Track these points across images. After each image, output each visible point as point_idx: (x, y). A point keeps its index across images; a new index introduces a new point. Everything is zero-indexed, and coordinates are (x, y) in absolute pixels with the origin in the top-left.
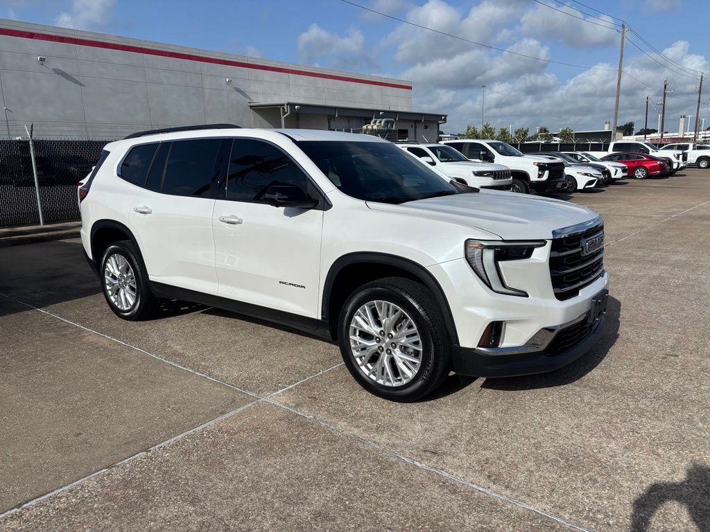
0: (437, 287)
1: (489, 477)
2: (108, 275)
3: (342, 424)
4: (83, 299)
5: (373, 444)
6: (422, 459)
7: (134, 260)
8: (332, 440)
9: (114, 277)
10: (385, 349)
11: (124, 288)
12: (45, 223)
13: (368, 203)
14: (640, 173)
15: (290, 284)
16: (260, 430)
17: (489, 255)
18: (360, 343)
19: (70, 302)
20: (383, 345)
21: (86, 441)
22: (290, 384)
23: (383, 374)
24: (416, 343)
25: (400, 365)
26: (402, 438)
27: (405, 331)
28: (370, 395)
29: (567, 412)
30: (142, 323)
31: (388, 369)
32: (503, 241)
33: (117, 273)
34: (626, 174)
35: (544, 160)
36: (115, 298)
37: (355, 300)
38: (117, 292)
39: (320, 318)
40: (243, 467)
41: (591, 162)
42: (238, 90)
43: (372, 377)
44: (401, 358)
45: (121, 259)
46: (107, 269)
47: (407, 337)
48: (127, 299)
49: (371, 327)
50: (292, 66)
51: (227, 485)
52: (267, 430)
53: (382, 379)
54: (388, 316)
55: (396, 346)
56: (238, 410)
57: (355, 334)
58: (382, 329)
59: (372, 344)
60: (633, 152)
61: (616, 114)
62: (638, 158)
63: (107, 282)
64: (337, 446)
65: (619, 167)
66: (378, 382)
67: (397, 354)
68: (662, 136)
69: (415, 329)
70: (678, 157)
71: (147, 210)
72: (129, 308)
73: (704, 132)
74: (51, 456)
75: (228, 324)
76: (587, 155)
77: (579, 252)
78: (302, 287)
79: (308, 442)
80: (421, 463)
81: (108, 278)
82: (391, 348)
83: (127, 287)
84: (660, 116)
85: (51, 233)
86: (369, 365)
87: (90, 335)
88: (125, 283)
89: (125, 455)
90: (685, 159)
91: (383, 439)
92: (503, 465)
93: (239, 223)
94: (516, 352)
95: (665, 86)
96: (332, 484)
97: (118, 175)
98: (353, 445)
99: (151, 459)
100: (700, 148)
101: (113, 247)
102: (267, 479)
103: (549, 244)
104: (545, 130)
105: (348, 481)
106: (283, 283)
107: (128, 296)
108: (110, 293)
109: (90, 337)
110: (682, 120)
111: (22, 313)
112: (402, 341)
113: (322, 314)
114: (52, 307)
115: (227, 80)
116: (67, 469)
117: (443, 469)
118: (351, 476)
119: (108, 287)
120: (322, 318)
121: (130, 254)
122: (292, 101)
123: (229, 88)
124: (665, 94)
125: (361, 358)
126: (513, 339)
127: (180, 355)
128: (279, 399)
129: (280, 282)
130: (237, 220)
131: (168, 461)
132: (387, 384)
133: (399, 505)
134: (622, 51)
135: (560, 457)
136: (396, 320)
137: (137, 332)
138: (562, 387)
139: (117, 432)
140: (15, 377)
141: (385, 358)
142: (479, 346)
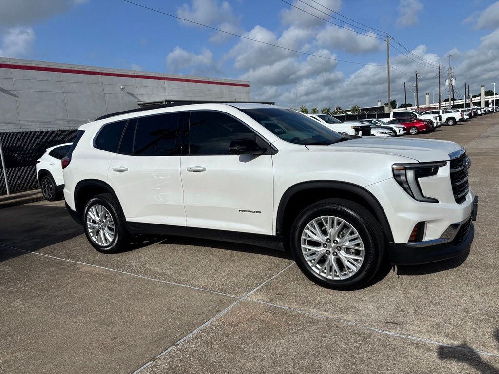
0: (375, 201)
1: (447, 336)
2: (90, 221)
3: (313, 310)
4: (64, 242)
5: (345, 322)
6: (389, 329)
7: (112, 207)
8: (313, 322)
9: (94, 222)
10: (332, 252)
11: (103, 229)
12: (11, 193)
13: (307, 146)
14: (413, 131)
15: (248, 211)
16: (255, 321)
17: (410, 174)
18: (309, 250)
19: (55, 245)
20: (331, 250)
21: (122, 343)
22: (256, 286)
23: (331, 271)
24: (358, 245)
25: (346, 263)
26: (363, 315)
27: (348, 237)
28: (321, 288)
29: (471, 285)
30: (119, 254)
31: (335, 267)
32: (419, 163)
33: (97, 219)
34: (406, 132)
35: (358, 124)
36: (95, 238)
37: (304, 217)
38: (98, 233)
39: (274, 234)
40: (257, 349)
41: (382, 125)
42: (129, 94)
43: (322, 274)
44: (346, 258)
45: (101, 208)
46: (88, 217)
47: (350, 241)
48: (107, 237)
49: (319, 236)
50: (166, 75)
51: (253, 363)
52: (259, 319)
53: (331, 275)
54: (333, 227)
55: (341, 248)
56: (229, 308)
57: (305, 244)
58: (328, 237)
59: (321, 250)
60: (406, 117)
61: (389, 94)
62: (411, 121)
63: (89, 227)
64: (320, 325)
65: (401, 127)
66: (328, 277)
67: (342, 255)
68: (418, 107)
69: (357, 234)
70: (436, 119)
71: (124, 169)
72: (109, 244)
73: (444, 103)
74: (102, 357)
75: (185, 250)
76: (379, 121)
77: (463, 170)
78: (258, 212)
79: (296, 326)
80: (390, 332)
81: (89, 223)
82: (336, 251)
83: (106, 228)
84: (415, 94)
85: (17, 200)
86: (318, 266)
87: (84, 266)
88: (105, 226)
89: (160, 350)
90: (440, 119)
91: (350, 317)
92: (451, 326)
93: (204, 170)
94: (434, 244)
95: (416, 74)
96: (334, 354)
97: (94, 146)
98: (330, 325)
99: (183, 351)
100: (446, 112)
101: (94, 199)
102: (281, 356)
103: (449, 163)
104: (340, 109)
105: (344, 350)
106: (242, 211)
107: (107, 235)
108: (91, 234)
109: (85, 268)
110: (427, 96)
111: (22, 256)
112: (347, 244)
113: (277, 231)
114: (44, 249)
115: (121, 87)
116: (119, 365)
117: (409, 335)
118: (344, 346)
119: (90, 230)
120: (277, 234)
121: (109, 203)
122: (168, 99)
123: (123, 92)
124: (417, 79)
125: (311, 261)
126: (432, 234)
127: (161, 274)
128: (254, 296)
129: (240, 211)
130: (202, 169)
131: (196, 350)
132: (336, 278)
133: (395, 364)
134: (388, 53)
135: (488, 316)
136: (340, 229)
137: (119, 261)
138: (455, 269)
139: (144, 334)
140: (40, 302)
141: (332, 258)
142: (409, 241)
